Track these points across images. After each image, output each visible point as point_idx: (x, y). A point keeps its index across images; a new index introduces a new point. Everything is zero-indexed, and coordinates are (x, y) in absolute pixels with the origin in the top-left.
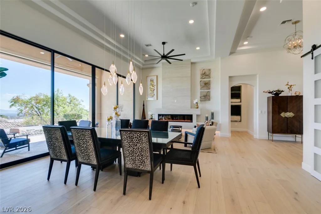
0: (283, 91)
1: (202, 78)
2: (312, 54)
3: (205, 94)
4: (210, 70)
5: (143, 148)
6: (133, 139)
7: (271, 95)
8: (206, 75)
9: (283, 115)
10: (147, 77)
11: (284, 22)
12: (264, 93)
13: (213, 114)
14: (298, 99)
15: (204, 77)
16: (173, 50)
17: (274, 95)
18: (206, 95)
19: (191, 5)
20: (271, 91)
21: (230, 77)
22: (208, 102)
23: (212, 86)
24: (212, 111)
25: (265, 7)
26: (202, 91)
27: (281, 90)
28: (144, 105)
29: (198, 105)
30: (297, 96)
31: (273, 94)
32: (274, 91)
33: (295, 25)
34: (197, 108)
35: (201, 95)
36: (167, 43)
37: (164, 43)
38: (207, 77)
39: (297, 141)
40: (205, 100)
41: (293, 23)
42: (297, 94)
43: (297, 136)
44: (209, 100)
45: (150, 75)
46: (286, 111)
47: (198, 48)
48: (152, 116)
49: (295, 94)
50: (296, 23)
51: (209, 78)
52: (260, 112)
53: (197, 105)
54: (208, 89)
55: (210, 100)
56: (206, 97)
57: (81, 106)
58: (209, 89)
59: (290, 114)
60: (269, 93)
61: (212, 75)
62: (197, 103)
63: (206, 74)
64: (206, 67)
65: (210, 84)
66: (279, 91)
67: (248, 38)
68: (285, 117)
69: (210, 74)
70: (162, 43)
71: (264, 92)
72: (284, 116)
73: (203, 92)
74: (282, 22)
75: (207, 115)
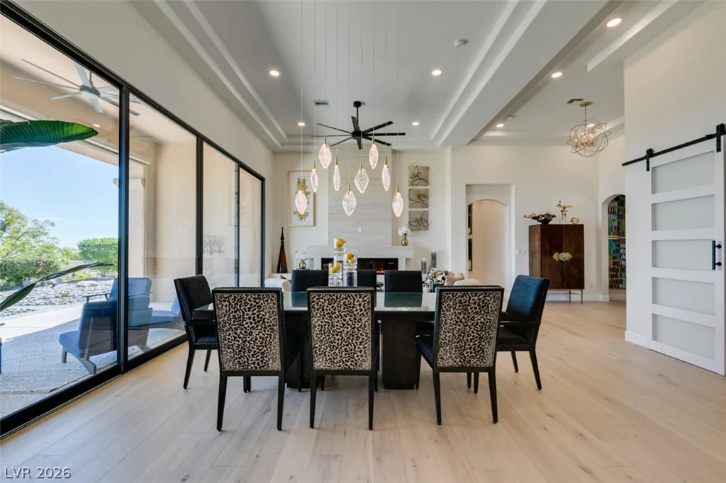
0: (554, 216)
1: (414, 183)
2: (648, 162)
3: (419, 217)
4: (427, 168)
5: (487, 322)
6: (468, 305)
7: (535, 222)
8: (420, 179)
9: (556, 256)
10: (290, 172)
11: (571, 101)
12: (525, 219)
13: (434, 257)
14: (577, 230)
15: (416, 183)
16: (390, 123)
17: (540, 223)
18: (421, 219)
19: (456, 43)
20: (537, 215)
21: (468, 186)
22: (423, 233)
23: (431, 201)
24: (433, 251)
25: (560, 71)
26: (414, 210)
27: (552, 214)
28: (282, 238)
29: (407, 238)
30: (575, 226)
31: (539, 221)
32: (543, 216)
33: (584, 108)
34: (406, 244)
35: (410, 218)
36: (364, 104)
37: (357, 104)
38: (422, 182)
39: (584, 300)
40: (419, 229)
41: (581, 105)
42: (575, 222)
43: (572, 291)
44: (426, 228)
45: (298, 169)
46: (560, 251)
47: (416, 124)
48: (304, 263)
49: (572, 221)
50: (586, 105)
51: (427, 185)
52: (518, 253)
53: (405, 239)
54: (423, 207)
55: (427, 230)
56: (420, 223)
57: (44, 238)
58: (427, 207)
59: (566, 256)
60: (534, 218)
61: (432, 179)
62: (406, 234)
63: (420, 176)
64: (421, 162)
65: (428, 197)
66: (549, 215)
67: (509, 118)
68: (560, 260)
69: (428, 176)
70: (353, 104)
71: (525, 216)
72: (557, 260)
73: (414, 212)
74: (569, 100)
75: (424, 260)
